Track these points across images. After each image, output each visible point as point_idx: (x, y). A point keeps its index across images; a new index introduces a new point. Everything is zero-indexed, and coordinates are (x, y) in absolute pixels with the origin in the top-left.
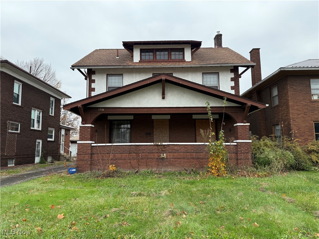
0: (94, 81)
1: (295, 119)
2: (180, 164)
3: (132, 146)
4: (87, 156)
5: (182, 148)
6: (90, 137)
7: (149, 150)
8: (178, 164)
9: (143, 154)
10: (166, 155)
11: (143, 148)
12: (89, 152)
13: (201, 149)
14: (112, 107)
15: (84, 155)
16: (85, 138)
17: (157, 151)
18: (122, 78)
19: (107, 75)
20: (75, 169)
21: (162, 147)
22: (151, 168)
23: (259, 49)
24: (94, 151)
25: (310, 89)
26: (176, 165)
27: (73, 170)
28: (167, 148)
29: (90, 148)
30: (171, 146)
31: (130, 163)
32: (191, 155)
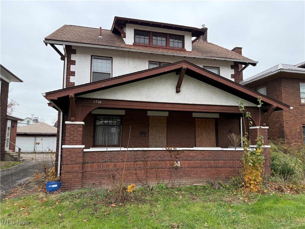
0: (74, 63)
1: (288, 122)
2: (196, 174)
3: (138, 152)
4: (77, 167)
5: (198, 154)
6: (81, 139)
7: (160, 156)
8: (194, 174)
9: (152, 162)
10: (180, 163)
11: (152, 154)
12: (80, 160)
13: (220, 156)
14: (112, 99)
15: (72, 166)
16: (74, 141)
17: (170, 159)
18: (111, 62)
19: (92, 56)
20: (56, 184)
21: (176, 153)
22: (162, 180)
23: (241, 48)
24: (88, 159)
25: (300, 93)
26: (192, 176)
27: (53, 186)
28: (182, 155)
29: (81, 155)
30: (185, 152)
31: (136, 174)
32: (208, 163)
